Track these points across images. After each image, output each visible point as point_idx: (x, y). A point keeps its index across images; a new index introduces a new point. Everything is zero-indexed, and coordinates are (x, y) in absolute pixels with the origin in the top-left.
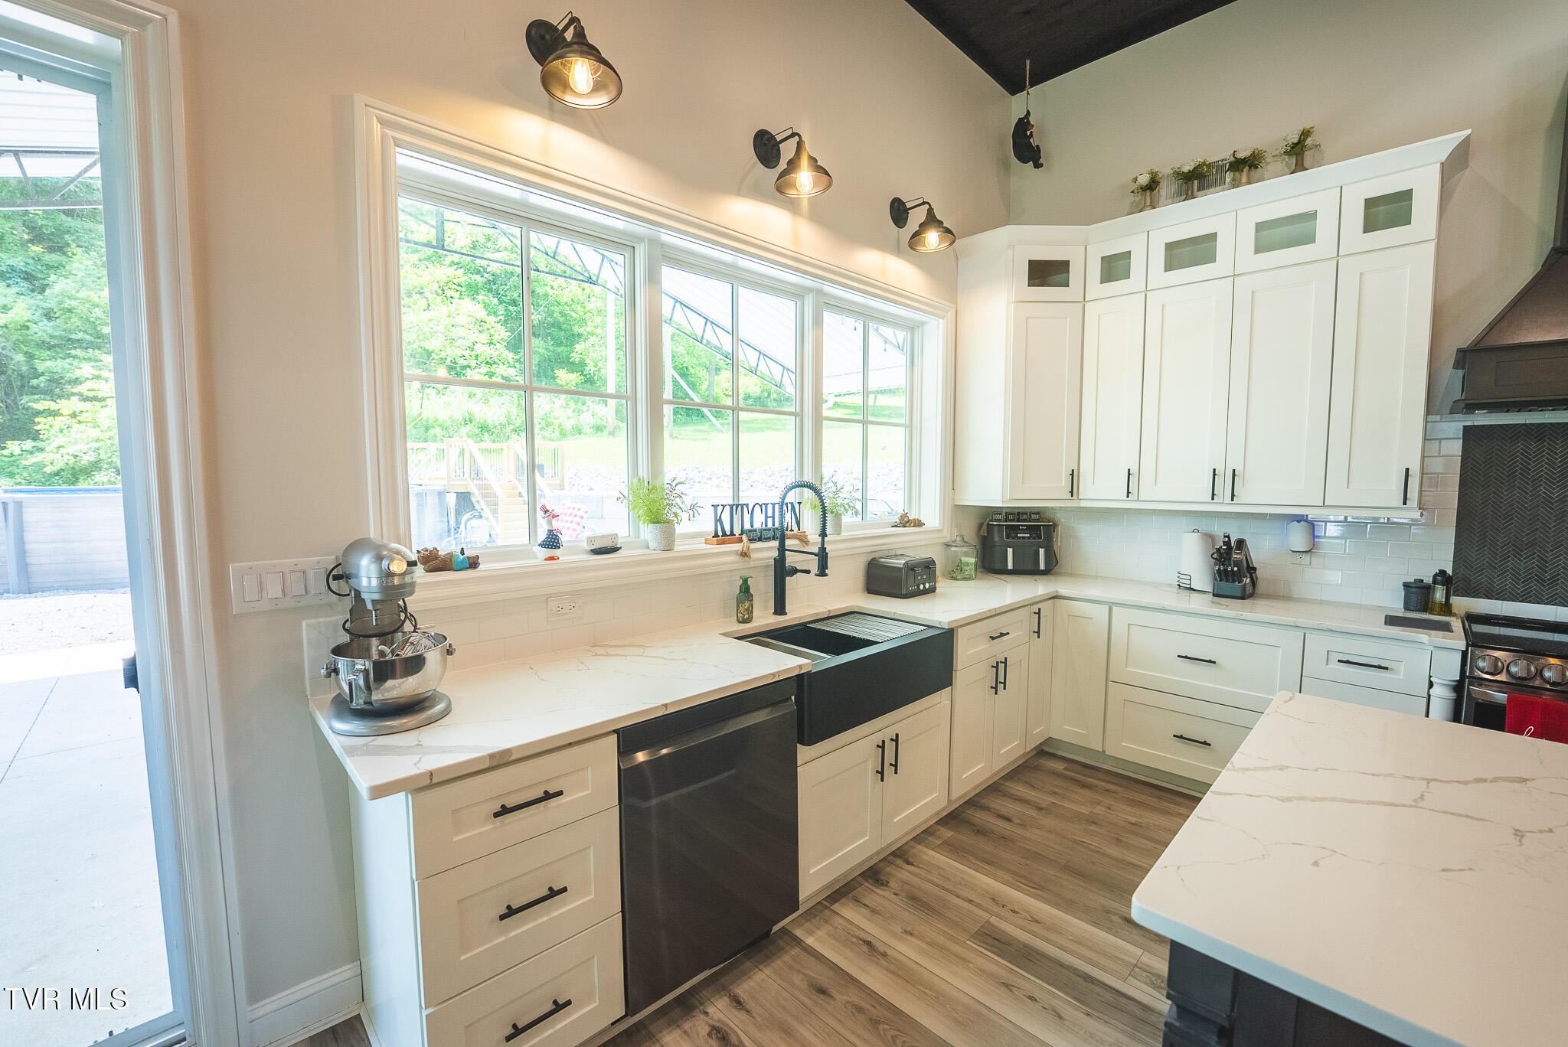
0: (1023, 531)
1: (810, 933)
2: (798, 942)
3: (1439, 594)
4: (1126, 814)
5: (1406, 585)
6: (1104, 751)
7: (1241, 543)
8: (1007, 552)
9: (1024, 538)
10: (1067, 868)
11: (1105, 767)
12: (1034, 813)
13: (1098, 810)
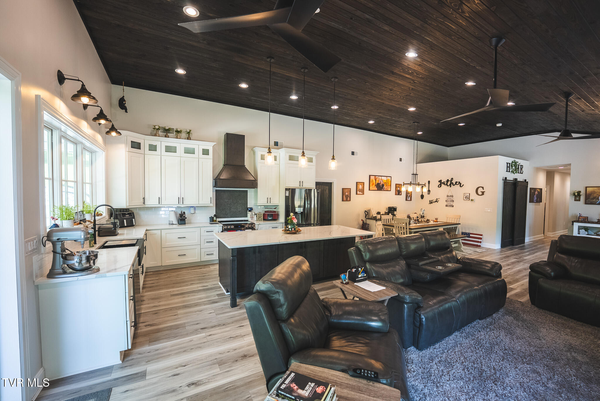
0: (127, 215)
1: (141, 311)
2: (141, 313)
3: (215, 219)
4: (175, 274)
5: (210, 218)
6: (162, 265)
7: (184, 213)
8: (124, 221)
9: (127, 216)
10: (174, 284)
11: (161, 270)
12: (157, 281)
13: (168, 275)
